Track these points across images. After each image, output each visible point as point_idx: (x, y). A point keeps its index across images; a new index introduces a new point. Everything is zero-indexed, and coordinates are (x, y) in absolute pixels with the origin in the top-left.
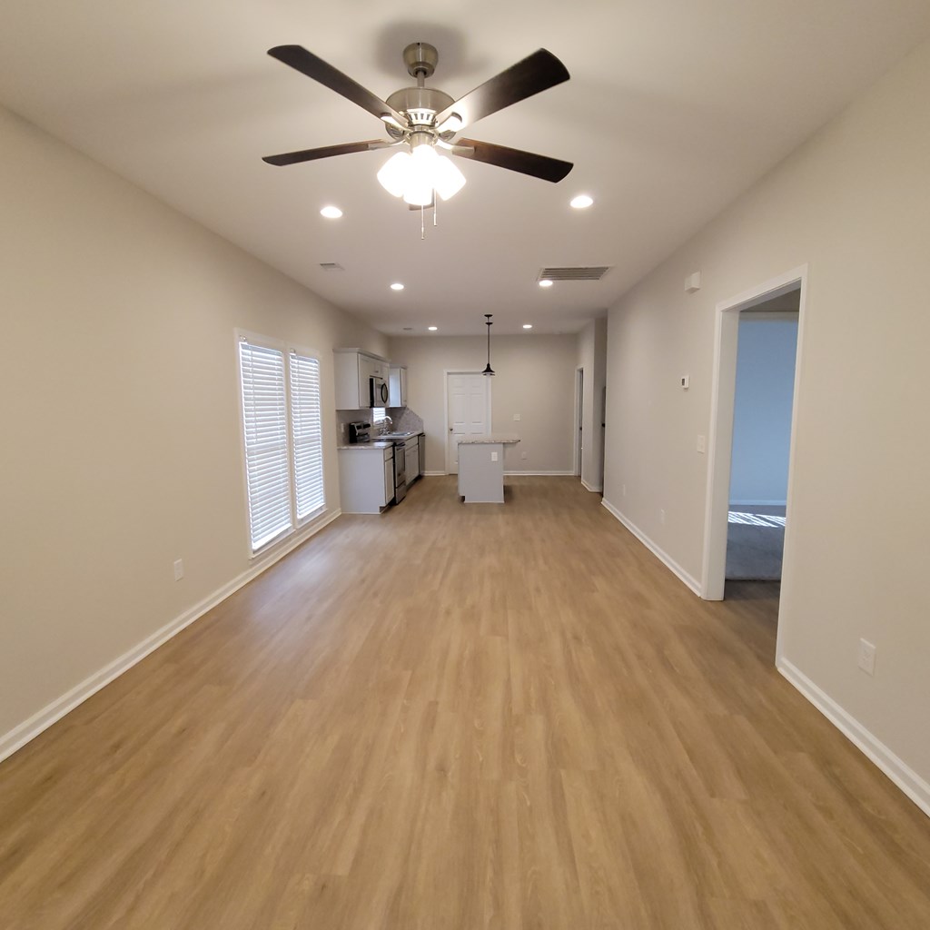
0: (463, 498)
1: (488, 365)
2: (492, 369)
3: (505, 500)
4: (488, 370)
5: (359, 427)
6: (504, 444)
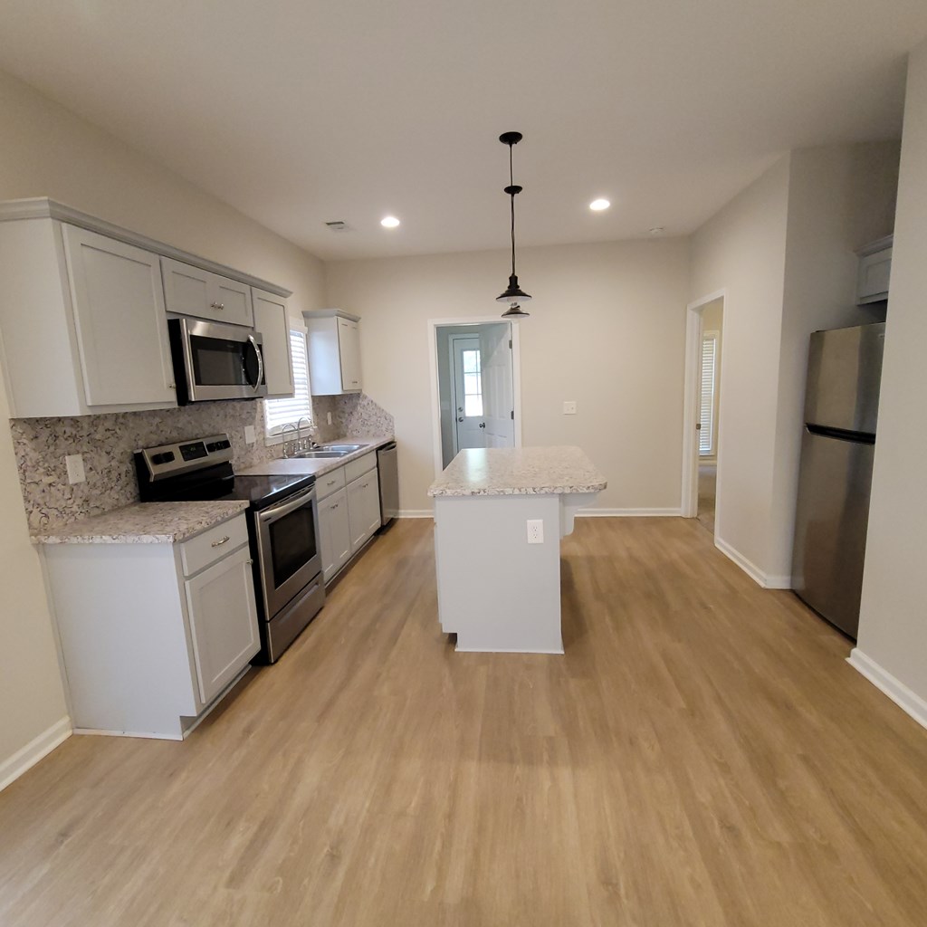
0: (453, 638)
1: (513, 280)
2: (522, 286)
3: (566, 646)
4: (514, 290)
5: (158, 460)
6: (562, 496)
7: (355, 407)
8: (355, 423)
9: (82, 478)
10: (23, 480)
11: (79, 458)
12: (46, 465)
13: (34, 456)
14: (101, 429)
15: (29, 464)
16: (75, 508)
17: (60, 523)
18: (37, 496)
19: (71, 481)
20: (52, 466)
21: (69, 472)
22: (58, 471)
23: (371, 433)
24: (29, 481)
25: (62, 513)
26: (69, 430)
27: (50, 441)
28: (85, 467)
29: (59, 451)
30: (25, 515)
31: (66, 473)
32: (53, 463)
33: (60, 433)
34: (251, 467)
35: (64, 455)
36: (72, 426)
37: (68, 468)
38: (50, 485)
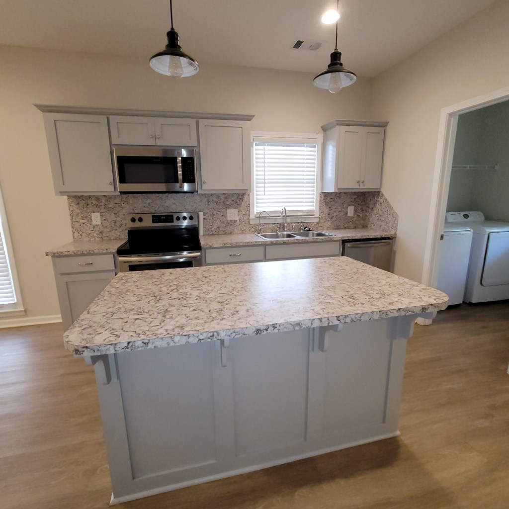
7: (375, 204)
8: (374, 218)
9: (99, 223)
10: (72, 220)
11: (98, 214)
12: (82, 215)
13: (77, 211)
14: (112, 203)
15: (74, 214)
16: (95, 235)
17: (87, 239)
18: (77, 226)
19: (94, 223)
20: (85, 216)
21: (93, 219)
22: (88, 218)
23: (382, 227)
24: (74, 220)
25: (89, 235)
26: (94, 202)
27: (85, 206)
28: (101, 218)
29: (89, 210)
30: (71, 233)
31: (91, 220)
32: (86, 214)
33: (90, 203)
34: (231, 233)
35: (91, 212)
36: (96, 200)
37: (92, 218)
38: (83, 223)
